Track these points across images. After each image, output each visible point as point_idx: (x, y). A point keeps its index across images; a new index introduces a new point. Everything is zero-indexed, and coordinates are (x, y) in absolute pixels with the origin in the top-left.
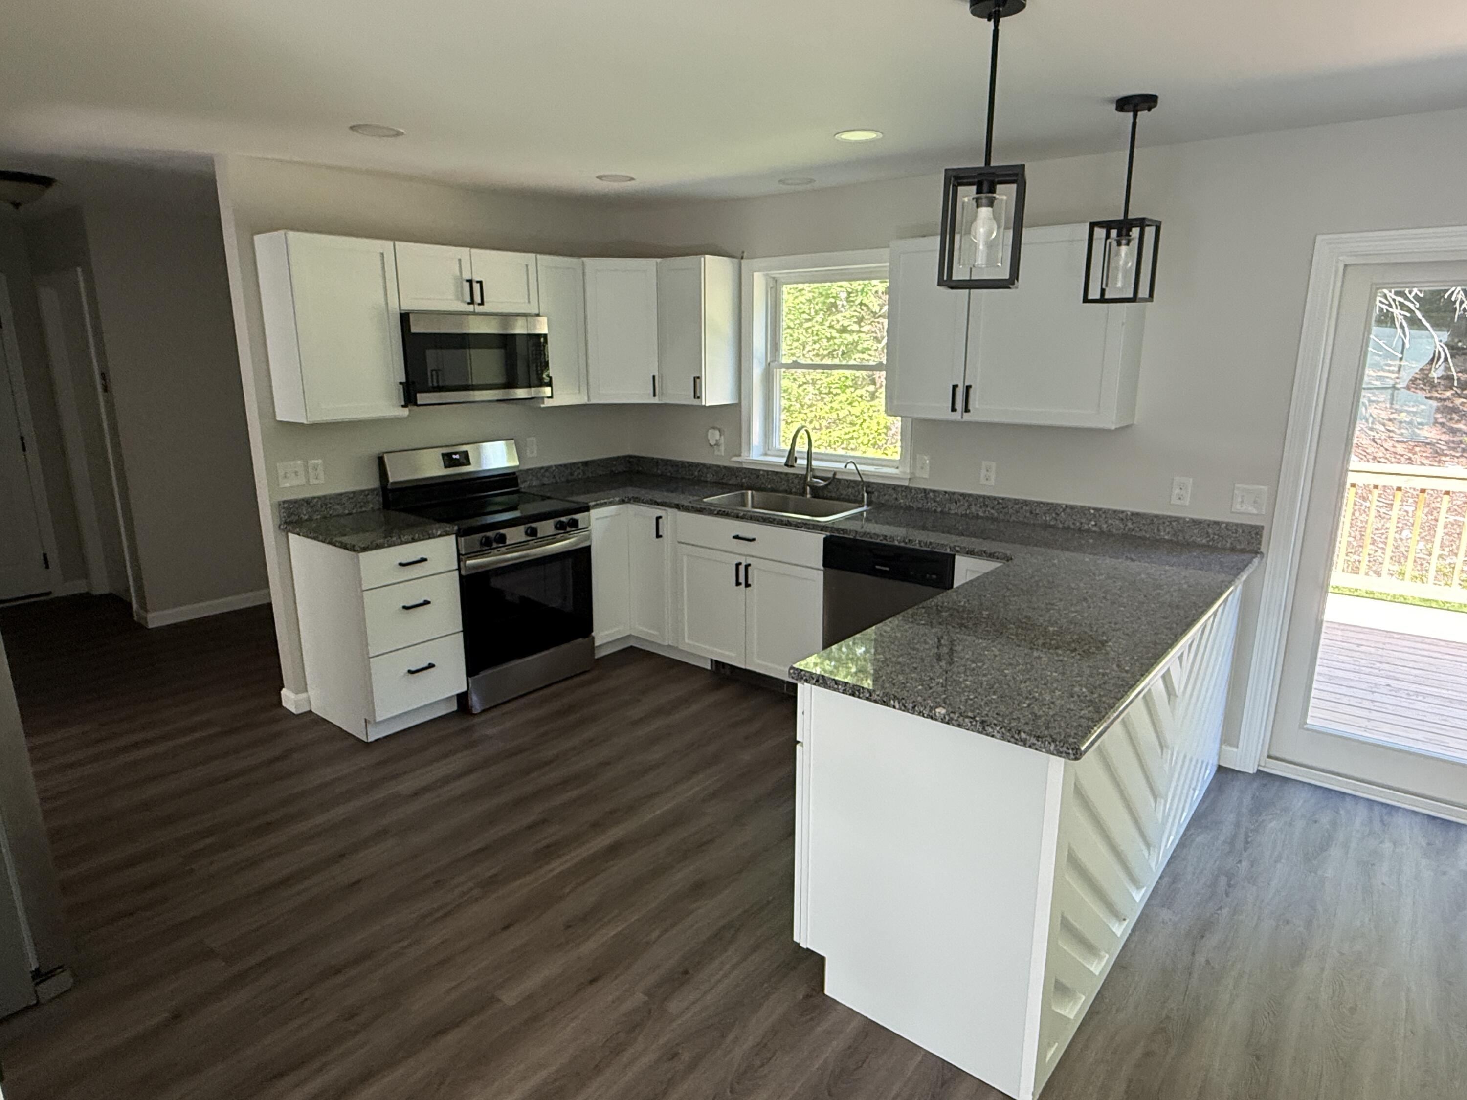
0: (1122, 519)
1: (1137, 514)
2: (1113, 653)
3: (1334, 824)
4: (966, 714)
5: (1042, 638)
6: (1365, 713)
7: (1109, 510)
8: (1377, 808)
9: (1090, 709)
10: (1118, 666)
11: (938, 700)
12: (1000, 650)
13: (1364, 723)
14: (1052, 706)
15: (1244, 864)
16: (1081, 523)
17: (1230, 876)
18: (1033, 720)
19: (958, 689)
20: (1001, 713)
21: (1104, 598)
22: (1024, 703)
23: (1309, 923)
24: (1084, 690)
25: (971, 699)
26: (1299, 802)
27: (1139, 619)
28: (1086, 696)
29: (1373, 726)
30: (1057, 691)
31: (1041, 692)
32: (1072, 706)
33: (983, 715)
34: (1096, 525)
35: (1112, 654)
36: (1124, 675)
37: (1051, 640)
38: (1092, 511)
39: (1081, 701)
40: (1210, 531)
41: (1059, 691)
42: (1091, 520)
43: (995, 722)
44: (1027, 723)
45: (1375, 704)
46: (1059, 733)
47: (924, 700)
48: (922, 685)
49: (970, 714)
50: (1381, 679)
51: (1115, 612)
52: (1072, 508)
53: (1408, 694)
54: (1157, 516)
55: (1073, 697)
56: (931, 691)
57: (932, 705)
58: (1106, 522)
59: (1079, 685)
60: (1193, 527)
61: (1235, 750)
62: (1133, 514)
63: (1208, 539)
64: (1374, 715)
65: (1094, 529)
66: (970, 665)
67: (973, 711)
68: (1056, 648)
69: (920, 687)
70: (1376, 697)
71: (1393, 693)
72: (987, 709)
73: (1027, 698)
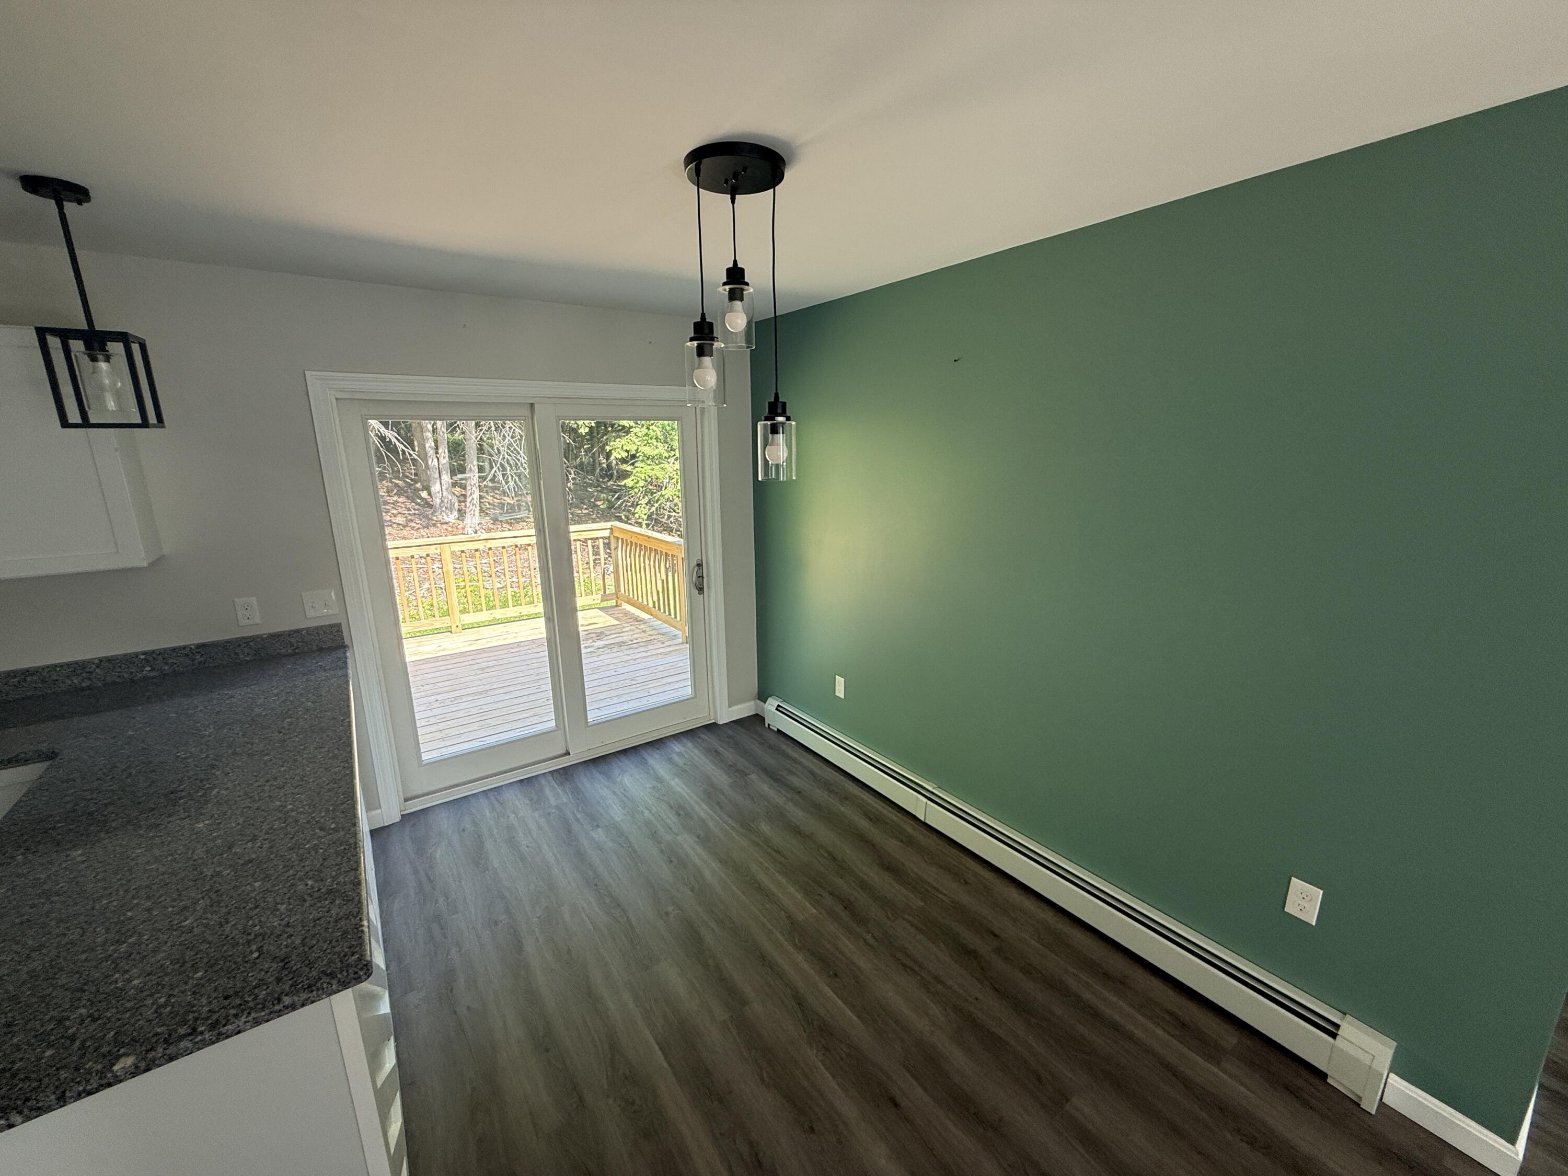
0: (187, 655)
1: (204, 645)
2: (302, 816)
3: (475, 824)
4: (174, 1035)
5: (199, 846)
6: (435, 728)
7: (165, 650)
8: (491, 795)
9: (337, 902)
10: (321, 829)
11: (104, 1050)
12: (148, 898)
13: (439, 735)
14: (290, 930)
15: (441, 900)
16: (131, 673)
17: (438, 919)
18: (284, 968)
19: (128, 1005)
20: (231, 992)
21: (235, 753)
22: (251, 953)
23: (508, 911)
24: (310, 882)
25: (165, 1005)
26: (444, 823)
27: (296, 760)
28: (319, 890)
29: (446, 735)
30: (279, 906)
31: (260, 921)
32: (315, 914)
33: (203, 1015)
34: (153, 669)
35: (303, 819)
36: (335, 836)
37: (213, 840)
38: (142, 657)
39: (319, 899)
40: (293, 640)
41: (282, 904)
42: (144, 667)
43: (233, 1012)
44: (279, 980)
45: (437, 717)
46: (331, 962)
47: (77, 1069)
48: (50, 1046)
49: (182, 1031)
50: (430, 698)
51: (262, 766)
52: (109, 660)
53: (451, 701)
54: (227, 642)
55: (305, 901)
56: (77, 1043)
57: (99, 1067)
58: (166, 664)
59: (300, 879)
60: (274, 642)
61: (379, 811)
62: (199, 646)
63: (293, 648)
64: (441, 726)
65: (152, 674)
66: (115, 951)
67: (185, 1022)
68: (230, 848)
69: (49, 1053)
70: (436, 712)
71: (442, 705)
72: (204, 1001)
73: (249, 942)
